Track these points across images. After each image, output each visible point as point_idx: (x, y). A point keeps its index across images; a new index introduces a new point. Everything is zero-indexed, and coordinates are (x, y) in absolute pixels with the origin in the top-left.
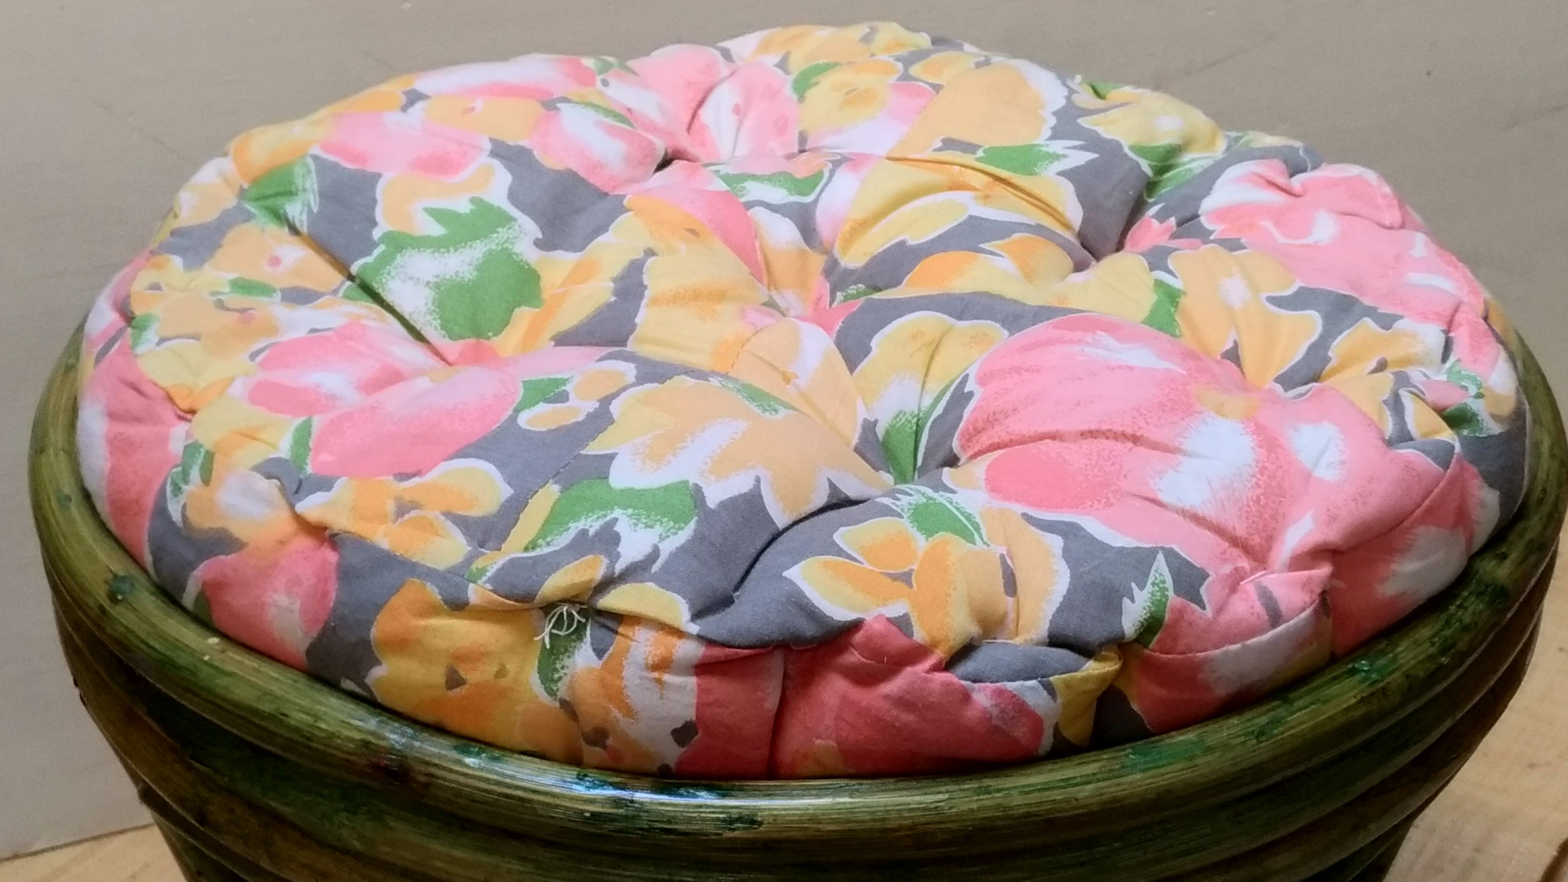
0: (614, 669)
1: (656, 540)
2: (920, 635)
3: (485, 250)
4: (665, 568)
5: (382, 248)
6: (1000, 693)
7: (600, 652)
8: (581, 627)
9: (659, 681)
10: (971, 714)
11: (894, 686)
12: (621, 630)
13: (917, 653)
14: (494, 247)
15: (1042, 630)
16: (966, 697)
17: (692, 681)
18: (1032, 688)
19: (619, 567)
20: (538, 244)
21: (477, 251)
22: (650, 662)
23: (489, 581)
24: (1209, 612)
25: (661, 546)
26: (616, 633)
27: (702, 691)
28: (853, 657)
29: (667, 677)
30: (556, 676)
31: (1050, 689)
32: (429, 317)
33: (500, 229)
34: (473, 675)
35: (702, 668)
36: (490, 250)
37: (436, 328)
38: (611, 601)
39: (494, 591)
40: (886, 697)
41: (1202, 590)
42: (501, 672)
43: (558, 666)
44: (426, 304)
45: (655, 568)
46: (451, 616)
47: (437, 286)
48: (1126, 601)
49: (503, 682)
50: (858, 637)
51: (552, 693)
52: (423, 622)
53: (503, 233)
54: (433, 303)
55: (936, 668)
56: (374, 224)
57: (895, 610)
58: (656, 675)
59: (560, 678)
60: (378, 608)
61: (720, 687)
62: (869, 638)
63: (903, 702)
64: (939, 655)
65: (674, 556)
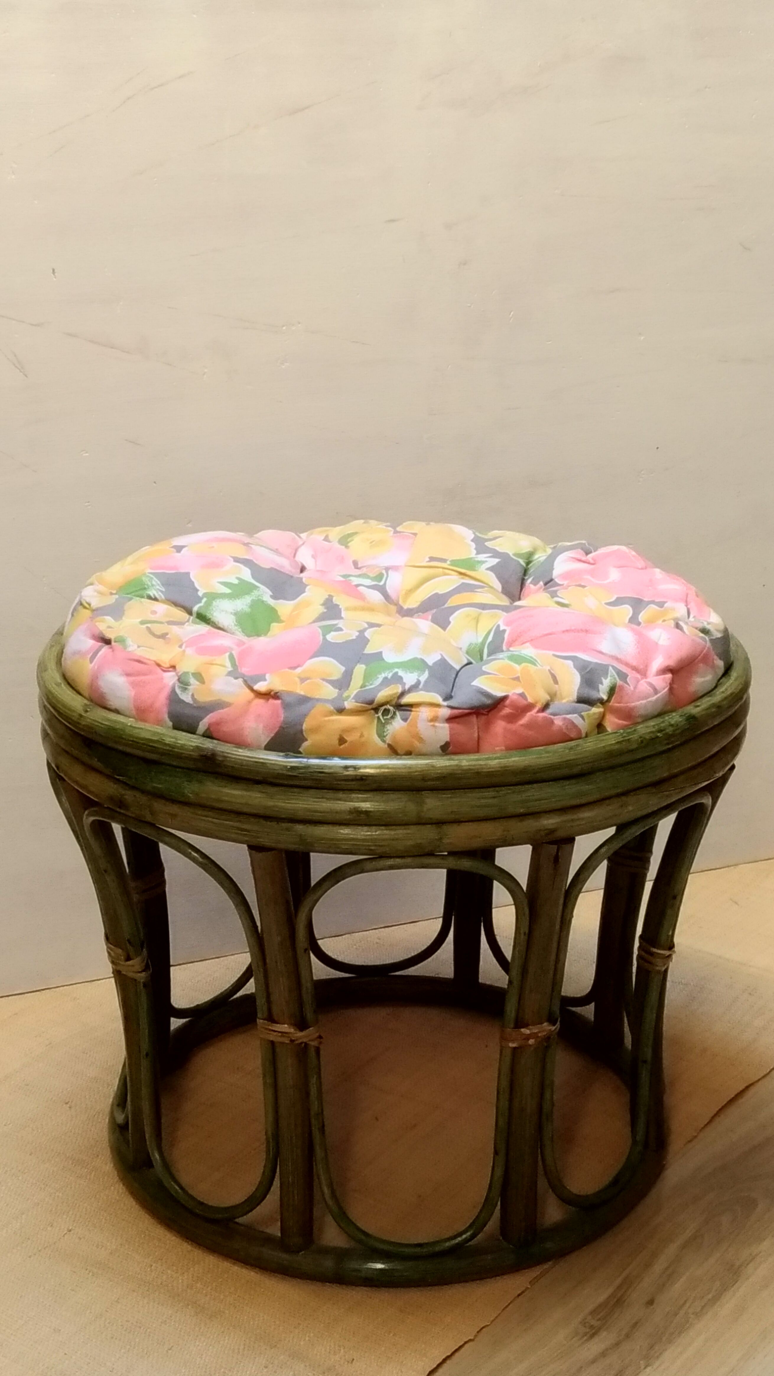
0: (414, 725)
1: (417, 677)
2: (530, 700)
3: (251, 599)
4: (424, 685)
5: (204, 600)
6: (565, 719)
7: (405, 720)
8: (395, 713)
9: (433, 726)
10: (554, 728)
11: (525, 720)
12: (413, 709)
13: (530, 707)
14: (254, 598)
15: (574, 697)
16: (552, 722)
17: (447, 725)
18: (576, 717)
19: (407, 687)
20: (271, 596)
21: (248, 600)
22: (429, 718)
23: (353, 698)
24: (632, 688)
25: (420, 679)
26: (411, 711)
27: (451, 729)
28: (507, 711)
29: (437, 724)
30: (385, 734)
31: (582, 717)
32: (236, 628)
33: (254, 591)
34: (349, 738)
35: (450, 719)
36: (253, 600)
37: (240, 632)
38: (406, 700)
39: (356, 702)
40: (522, 725)
41: (628, 680)
42: (362, 736)
43: (386, 730)
44: (233, 622)
45: (421, 686)
46: (339, 715)
47: (235, 614)
48: (600, 686)
49: (363, 739)
50: (508, 702)
51: (384, 741)
52: (327, 719)
53: (255, 593)
54: (236, 622)
55: (538, 712)
56: (197, 590)
57: (519, 691)
58: (432, 723)
59: (387, 735)
60: (305, 715)
61: (457, 727)
62: (512, 702)
63: (529, 726)
64: (539, 706)
65: (426, 682)
